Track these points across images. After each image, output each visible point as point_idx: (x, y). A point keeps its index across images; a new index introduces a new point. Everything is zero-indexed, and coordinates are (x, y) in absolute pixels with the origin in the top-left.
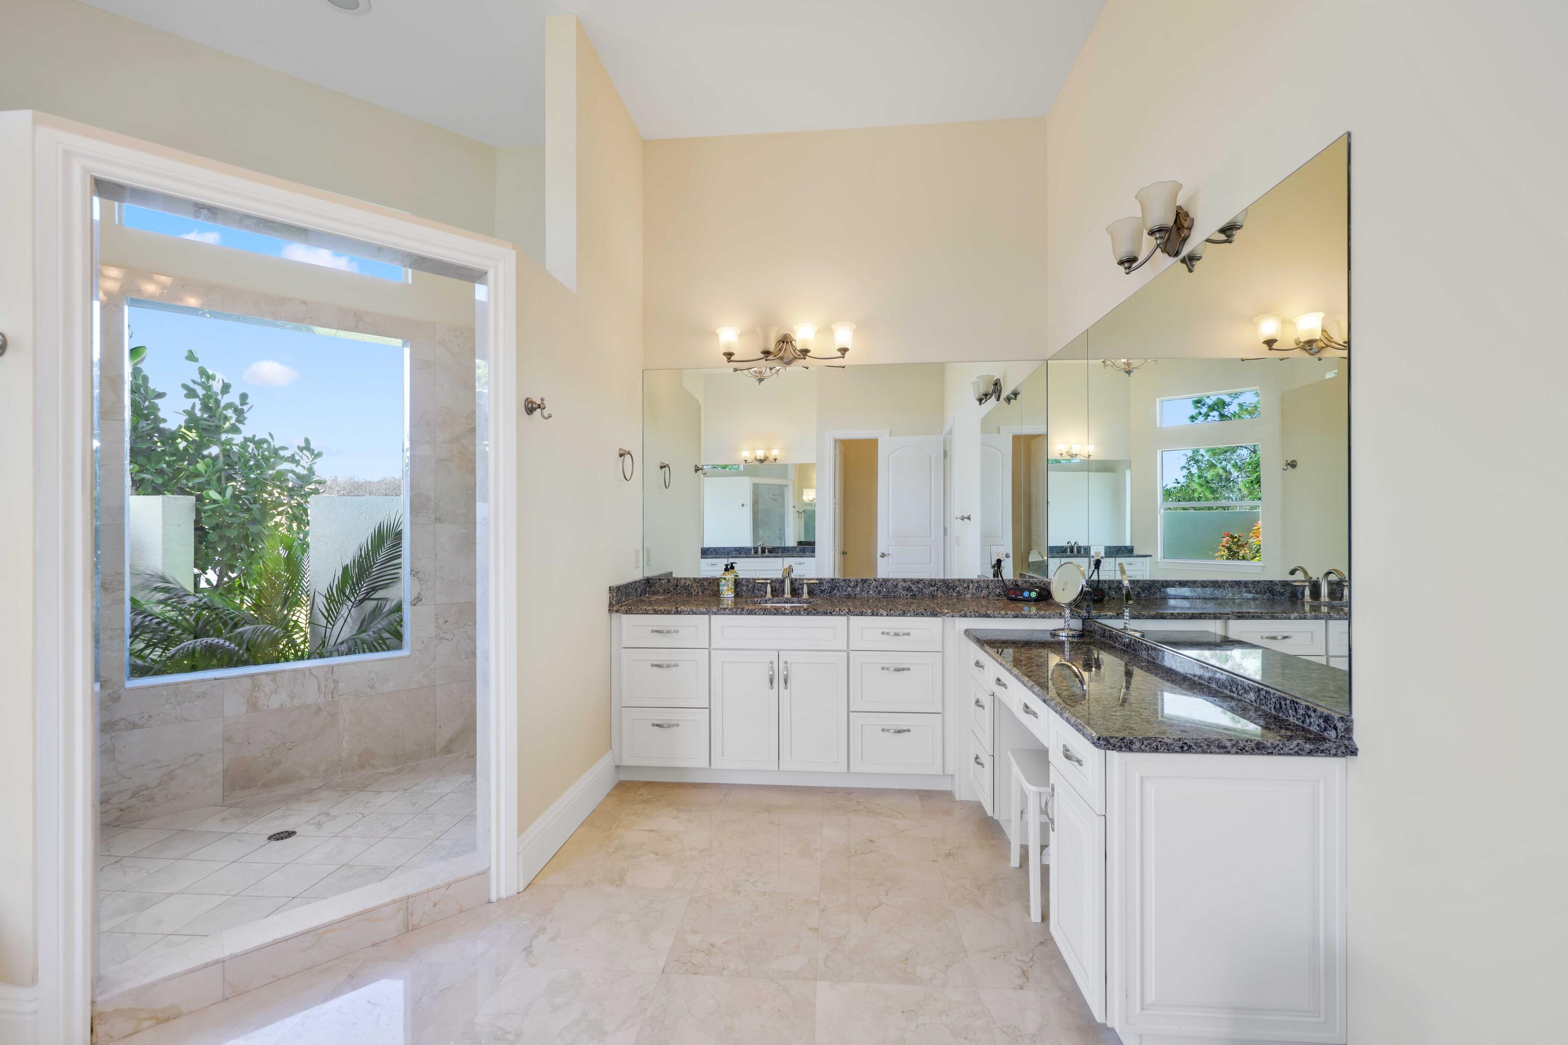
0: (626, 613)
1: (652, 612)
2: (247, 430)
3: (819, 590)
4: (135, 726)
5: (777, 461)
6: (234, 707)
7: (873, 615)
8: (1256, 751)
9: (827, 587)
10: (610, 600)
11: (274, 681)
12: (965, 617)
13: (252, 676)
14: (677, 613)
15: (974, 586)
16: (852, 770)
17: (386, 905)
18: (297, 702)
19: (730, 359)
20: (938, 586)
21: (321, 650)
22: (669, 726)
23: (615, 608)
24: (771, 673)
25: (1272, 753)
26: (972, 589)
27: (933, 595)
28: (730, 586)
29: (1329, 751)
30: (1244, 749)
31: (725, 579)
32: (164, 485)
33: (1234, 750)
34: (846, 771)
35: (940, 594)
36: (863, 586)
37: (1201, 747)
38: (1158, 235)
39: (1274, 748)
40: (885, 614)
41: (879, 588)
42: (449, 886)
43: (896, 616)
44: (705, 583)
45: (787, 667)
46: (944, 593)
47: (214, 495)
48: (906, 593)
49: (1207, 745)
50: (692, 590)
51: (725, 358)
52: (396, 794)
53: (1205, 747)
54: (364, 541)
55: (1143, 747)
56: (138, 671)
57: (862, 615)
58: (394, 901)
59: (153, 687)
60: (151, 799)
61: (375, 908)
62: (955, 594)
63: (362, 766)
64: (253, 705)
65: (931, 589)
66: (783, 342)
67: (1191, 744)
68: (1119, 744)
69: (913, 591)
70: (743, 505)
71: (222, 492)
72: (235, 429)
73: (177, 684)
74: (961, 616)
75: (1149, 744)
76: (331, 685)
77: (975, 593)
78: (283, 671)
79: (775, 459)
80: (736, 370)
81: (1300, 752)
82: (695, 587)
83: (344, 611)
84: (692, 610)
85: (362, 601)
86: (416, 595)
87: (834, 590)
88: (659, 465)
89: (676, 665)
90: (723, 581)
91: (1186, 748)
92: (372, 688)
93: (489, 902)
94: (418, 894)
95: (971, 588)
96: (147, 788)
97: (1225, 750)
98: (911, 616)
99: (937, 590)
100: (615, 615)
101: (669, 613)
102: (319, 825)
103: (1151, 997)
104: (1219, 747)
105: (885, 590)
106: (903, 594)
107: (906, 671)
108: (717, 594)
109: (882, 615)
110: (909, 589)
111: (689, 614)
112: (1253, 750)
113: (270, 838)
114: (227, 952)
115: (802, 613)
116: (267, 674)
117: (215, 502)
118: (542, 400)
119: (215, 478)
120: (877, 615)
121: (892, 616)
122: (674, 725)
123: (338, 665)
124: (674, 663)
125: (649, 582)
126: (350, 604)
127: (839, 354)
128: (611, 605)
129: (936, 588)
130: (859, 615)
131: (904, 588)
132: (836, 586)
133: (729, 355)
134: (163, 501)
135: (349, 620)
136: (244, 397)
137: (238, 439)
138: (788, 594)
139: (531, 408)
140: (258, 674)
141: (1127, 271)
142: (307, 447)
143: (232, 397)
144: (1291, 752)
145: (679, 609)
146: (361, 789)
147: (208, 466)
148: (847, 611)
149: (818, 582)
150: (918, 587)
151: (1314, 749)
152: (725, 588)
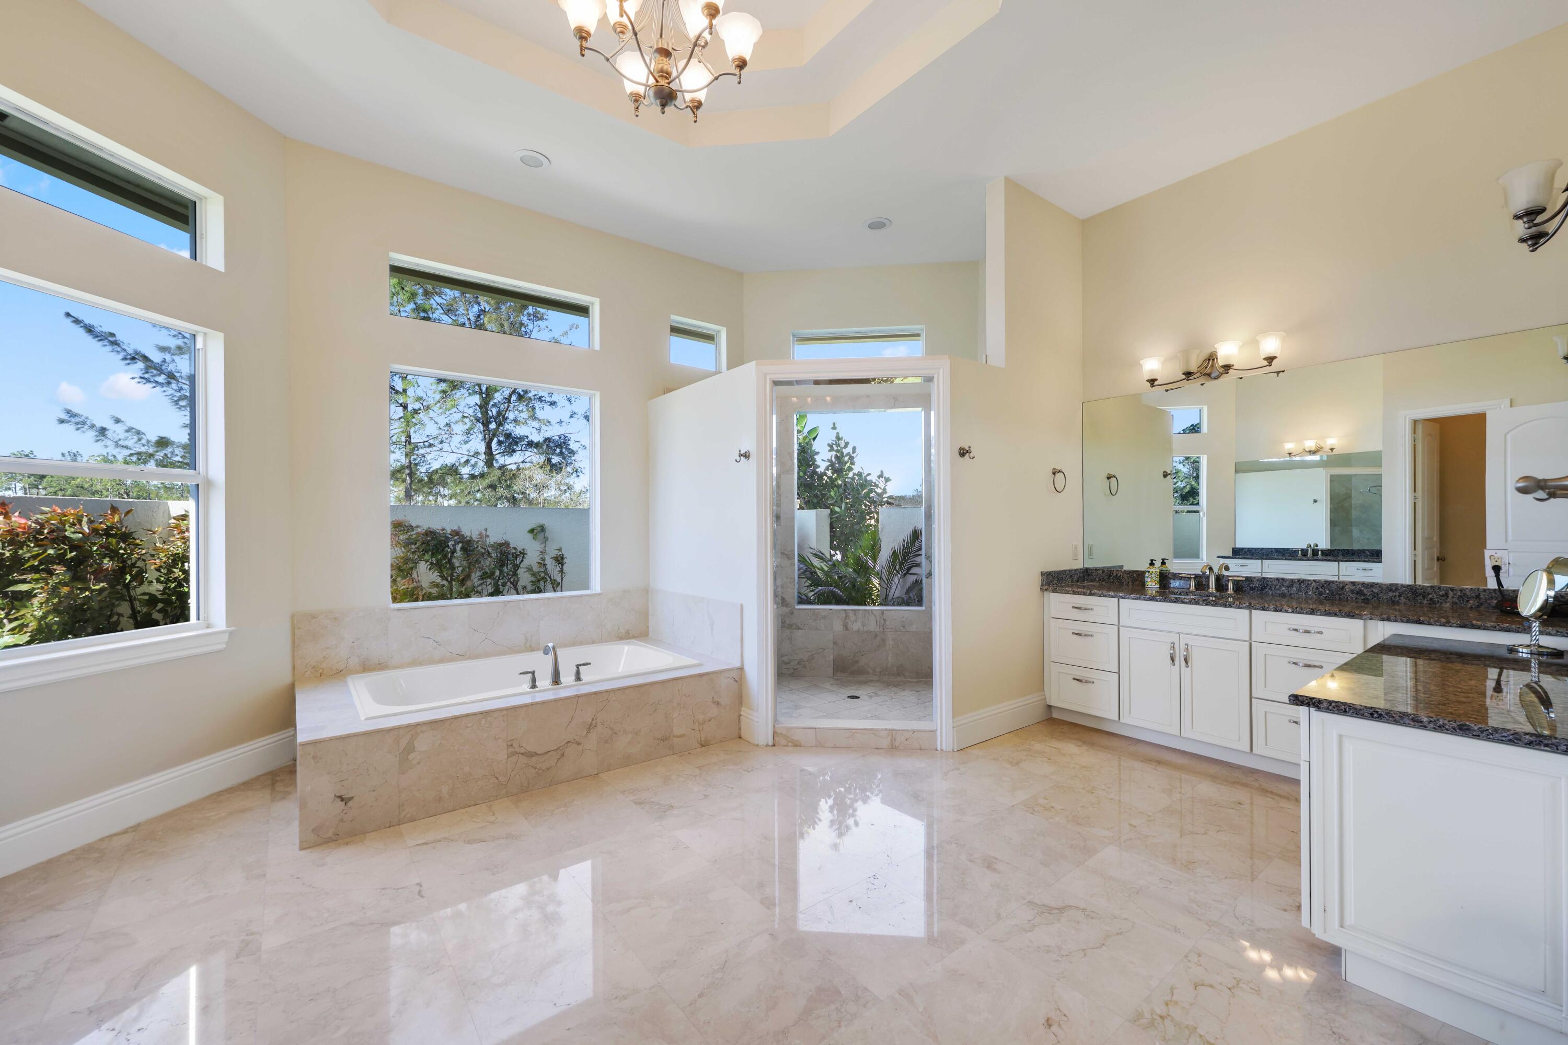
0: (1053, 592)
1: (1071, 592)
2: (856, 469)
3: (1249, 588)
4: (799, 628)
5: (1334, 450)
6: (838, 626)
7: (1276, 610)
8: (1458, 730)
9: (1257, 585)
10: (1042, 582)
11: (855, 614)
12: (1389, 621)
13: (845, 610)
14: (1091, 594)
15: (1455, 594)
16: (1254, 751)
17: (882, 730)
18: (865, 629)
19: (1152, 384)
20: (1401, 591)
21: (885, 602)
22: (1087, 682)
23: (1045, 588)
24: (1172, 652)
25: (1479, 736)
26: (1453, 597)
27: (1394, 601)
28: (1154, 578)
29: (1557, 746)
30: (1443, 727)
31: (1149, 572)
32: (818, 503)
33: (1432, 725)
34: (1249, 751)
35: (1403, 600)
36: (1300, 587)
37: (1393, 717)
38: (1525, 219)
39: (1482, 732)
40: (1291, 611)
41: (1321, 590)
42: (914, 732)
43: (1303, 613)
44: (1135, 575)
45: (1187, 649)
46: (1409, 600)
47: (837, 509)
48: (1356, 596)
49: (1400, 716)
50: (1123, 580)
51: (1148, 384)
52: (912, 693)
53: (1397, 718)
54: (906, 536)
55: (1330, 707)
56: (801, 602)
57: (1264, 610)
58: (886, 730)
59: (806, 609)
60: (805, 667)
61: (877, 730)
62: (1425, 602)
63: (899, 675)
64: (846, 627)
65: (1391, 594)
66: (1209, 360)
67: (1382, 713)
68: (1307, 702)
69: (1364, 595)
70: (1315, 501)
71: (840, 507)
72: (850, 469)
73: (814, 609)
74: (1383, 619)
75: (1337, 706)
76: (883, 622)
77: (1456, 603)
78: (859, 610)
79: (1332, 449)
80: (1167, 391)
81: (1516, 741)
82: (1126, 577)
83: (896, 580)
84: (1102, 594)
85: (905, 575)
86: (928, 572)
87: (1265, 588)
88: (1105, 475)
89: (1092, 636)
90: (1147, 573)
91: (1376, 715)
92: (904, 627)
93: (937, 750)
94: (899, 730)
95: (1450, 597)
96: (803, 661)
97: (1421, 724)
98: (1321, 615)
99: (1400, 596)
100: (1046, 593)
101: (1084, 594)
102: (871, 697)
103: (1350, 920)
104: (1413, 720)
105: (1327, 592)
106: (1352, 598)
107: (1317, 669)
108: (1143, 584)
109: (1286, 611)
110: (1360, 593)
111: (1100, 596)
112: (1454, 729)
113: (848, 697)
114: (818, 726)
115: (1201, 603)
116: (852, 610)
117: (838, 513)
118: (969, 447)
119: (839, 499)
120: (1281, 611)
121: (1299, 613)
122: (1089, 682)
123: (886, 610)
124: (1090, 633)
125: (1087, 572)
126: (899, 575)
127: (1266, 363)
128: (1042, 585)
129: (1397, 594)
130: (1260, 610)
131: (1352, 591)
132: (1267, 585)
133: (1152, 382)
134: (816, 512)
135: (899, 586)
136: (854, 449)
137: (851, 475)
138: (1212, 588)
139: (963, 453)
140: (848, 610)
141: (1531, 249)
142: (881, 476)
143: (849, 450)
144: (1504, 739)
145: (1093, 592)
146: (896, 686)
147: (836, 492)
148: (1248, 604)
149: (1244, 579)
150: (1372, 591)
151: (1536, 741)
152: (1149, 580)
